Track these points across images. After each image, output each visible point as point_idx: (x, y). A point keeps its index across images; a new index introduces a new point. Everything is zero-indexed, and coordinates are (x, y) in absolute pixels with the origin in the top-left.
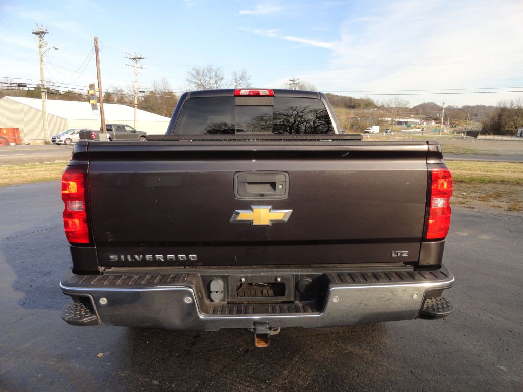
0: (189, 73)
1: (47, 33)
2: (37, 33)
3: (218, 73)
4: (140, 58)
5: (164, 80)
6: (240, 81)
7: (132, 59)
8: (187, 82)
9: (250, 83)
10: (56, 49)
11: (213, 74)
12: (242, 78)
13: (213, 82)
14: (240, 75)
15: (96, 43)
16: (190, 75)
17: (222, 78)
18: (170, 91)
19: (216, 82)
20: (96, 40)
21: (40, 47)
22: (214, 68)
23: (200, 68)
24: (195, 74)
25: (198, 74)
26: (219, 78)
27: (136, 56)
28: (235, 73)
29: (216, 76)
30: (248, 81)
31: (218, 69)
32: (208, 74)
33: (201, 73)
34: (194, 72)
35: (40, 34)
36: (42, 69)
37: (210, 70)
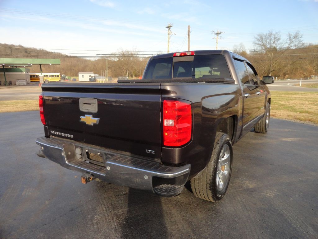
0: (255, 38)
1: (172, 26)
2: (168, 27)
3: (276, 36)
4: (220, 33)
5: (241, 44)
6: (294, 40)
7: (215, 34)
8: (254, 44)
9: (302, 40)
10: (175, 34)
11: (273, 37)
12: (296, 37)
13: (272, 42)
14: (294, 35)
15: (189, 29)
16: (256, 39)
17: (279, 39)
18: (244, 51)
19: (274, 42)
20: (189, 27)
21: (169, 34)
22: (274, 32)
23: (263, 34)
24: (260, 38)
25: (262, 38)
26: (277, 39)
27: (218, 32)
28: (290, 34)
29: (275, 38)
30: (300, 39)
31: (277, 33)
32: (269, 37)
33: (264, 37)
34: (259, 38)
35: (169, 27)
36: (168, 46)
37: (270, 34)
